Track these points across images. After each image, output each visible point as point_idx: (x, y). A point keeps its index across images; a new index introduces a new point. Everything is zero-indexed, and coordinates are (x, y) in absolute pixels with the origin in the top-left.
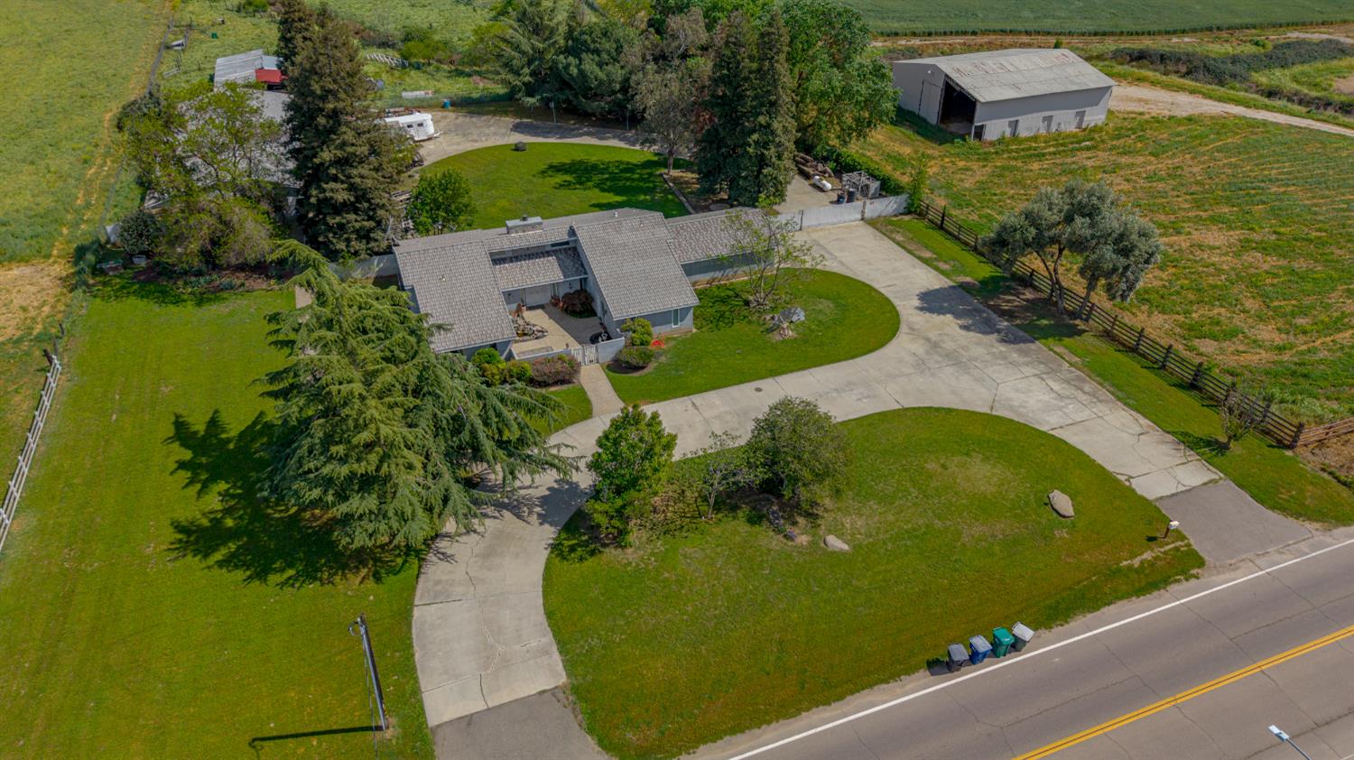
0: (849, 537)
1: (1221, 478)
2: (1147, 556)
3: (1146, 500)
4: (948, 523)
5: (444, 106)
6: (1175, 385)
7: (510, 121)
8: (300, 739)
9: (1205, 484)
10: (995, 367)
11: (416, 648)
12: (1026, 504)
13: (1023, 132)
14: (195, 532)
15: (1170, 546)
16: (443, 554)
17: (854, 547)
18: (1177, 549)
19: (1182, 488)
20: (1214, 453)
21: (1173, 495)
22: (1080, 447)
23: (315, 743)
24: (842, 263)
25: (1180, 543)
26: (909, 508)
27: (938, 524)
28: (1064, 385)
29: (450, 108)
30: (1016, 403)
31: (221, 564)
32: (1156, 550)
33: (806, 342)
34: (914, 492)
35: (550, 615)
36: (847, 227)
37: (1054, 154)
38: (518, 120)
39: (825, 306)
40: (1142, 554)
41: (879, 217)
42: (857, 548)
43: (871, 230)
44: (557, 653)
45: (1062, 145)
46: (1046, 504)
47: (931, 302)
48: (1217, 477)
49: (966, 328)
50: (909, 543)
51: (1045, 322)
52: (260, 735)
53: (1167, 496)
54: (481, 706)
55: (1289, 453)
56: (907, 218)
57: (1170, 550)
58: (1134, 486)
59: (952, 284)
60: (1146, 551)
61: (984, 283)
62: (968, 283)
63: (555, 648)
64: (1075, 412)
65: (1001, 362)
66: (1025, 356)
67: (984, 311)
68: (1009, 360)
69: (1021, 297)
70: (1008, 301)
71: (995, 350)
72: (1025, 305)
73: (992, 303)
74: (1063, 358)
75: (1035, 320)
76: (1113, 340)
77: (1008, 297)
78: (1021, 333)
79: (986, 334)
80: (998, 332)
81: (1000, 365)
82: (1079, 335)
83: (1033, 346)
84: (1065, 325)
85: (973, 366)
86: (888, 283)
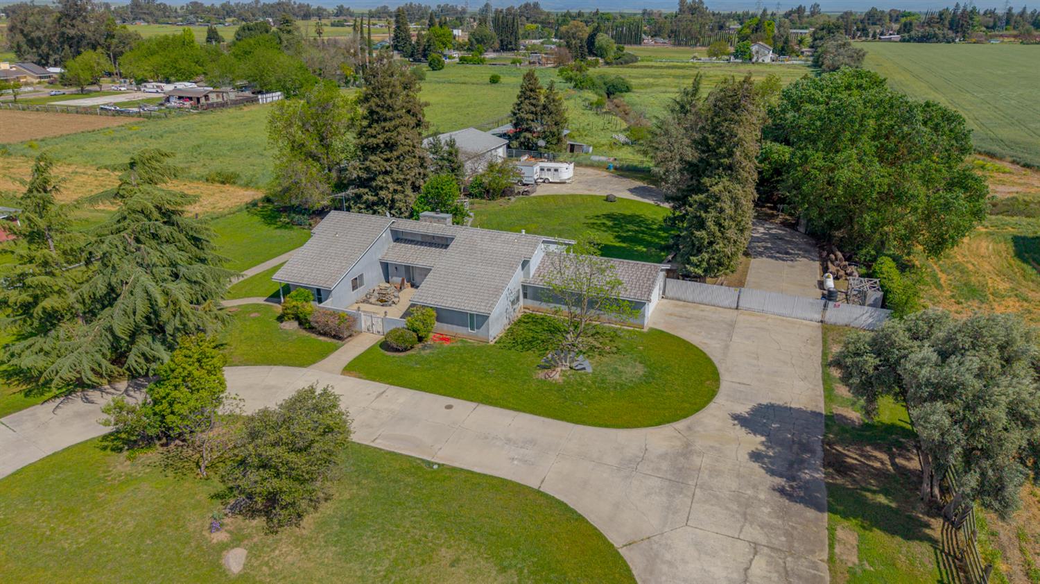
0: (256, 564)
5: (607, 168)
10: (717, 508)
17: (242, 575)
28: (775, 576)
29: (612, 170)
30: (668, 557)
33: (559, 390)
36: (792, 323)
38: (645, 185)
39: (634, 371)
41: (847, 325)
43: (819, 334)
49: (757, 456)
59: (822, 410)
61: (869, 427)
65: (735, 507)
66: (778, 517)
67: (813, 452)
68: (749, 511)
69: (899, 461)
70: (869, 457)
71: (750, 492)
72: (888, 470)
73: (839, 449)
74: (831, 546)
75: (869, 490)
76: (959, 569)
77: (877, 454)
78: (822, 496)
79: (773, 473)
80: (791, 478)
81: (727, 508)
82: (907, 537)
83: (811, 513)
84: (910, 517)
85: (690, 494)
86: (745, 381)
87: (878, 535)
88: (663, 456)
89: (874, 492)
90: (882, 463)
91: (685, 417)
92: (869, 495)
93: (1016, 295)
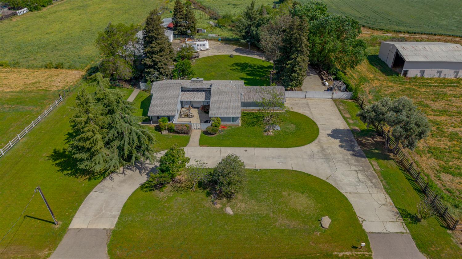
0: (235, 210)
1: (407, 233)
2: (348, 253)
3: (365, 231)
4: (275, 216)
5: (218, 40)
6: (415, 189)
7: (235, 47)
8: (36, 220)
9: (397, 233)
10: (341, 164)
11: (83, 204)
12: (311, 218)
13: (426, 76)
14: (57, 153)
15: (361, 253)
16: (111, 178)
17: (235, 214)
18: (364, 255)
19: (385, 231)
20: (411, 222)
21: (378, 233)
22: (351, 203)
23: (38, 222)
24: (311, 113)
25: (367, 253)
26: (266, 206)
27: (271, 215)
28: (365, 177)
29: (220, 41)
30: (338, 179)
31: (56, 164)
32: (353, 252)
33: (275, 138)
34: (271, 201)
35: (124, 206)
36: (324, 100)
37: (436, 86)
38: (238, 47)
39: (292, 127)
40: (346, 252)
41: (339, 98)
42: (236, 215)
43: (333, 103)
44: (117, 218)
45: (442, 83)
46: (319, 220)
47: (336, 134)
48: (405, 231)
49: (341, 146)
50: (255, 219)
51: (377, 151)
52: (28, 215)
53: (375, 233)
54: (85, 227)
55: (449, 232)
56: (350, 101)
57: (360, 254)
58: (363, 224)
59: (349, 128)
60: (349, 251)
61: (362, 131)
62: (355, 130)
63: (118, 217)
64: (361, 189)
65: (345, 162)
66: (357, 162)
67: (354, 142)
68: (349, 162)
69: (374, 139)
70: (367, 140)
71: (346, 157)
72: (373, 143)
73: (359, 139)
74: (373, 167)
75: (373, 150)
76: (402, 165)
77: (368, 138)
78: (363, 153)
79: (348, 150)
80: (353, 151)
81: (344, 163)
82: (388, 160)
83: (363, 159)
84: (385, 154)
85: (332, 161)
86: (323, 124)
87: (381, 161)
88: (318, 152)
89: (374, 150)
90: (371, 140)
91: (316, 139)
92: (373, 151)
93: (377, 79)
